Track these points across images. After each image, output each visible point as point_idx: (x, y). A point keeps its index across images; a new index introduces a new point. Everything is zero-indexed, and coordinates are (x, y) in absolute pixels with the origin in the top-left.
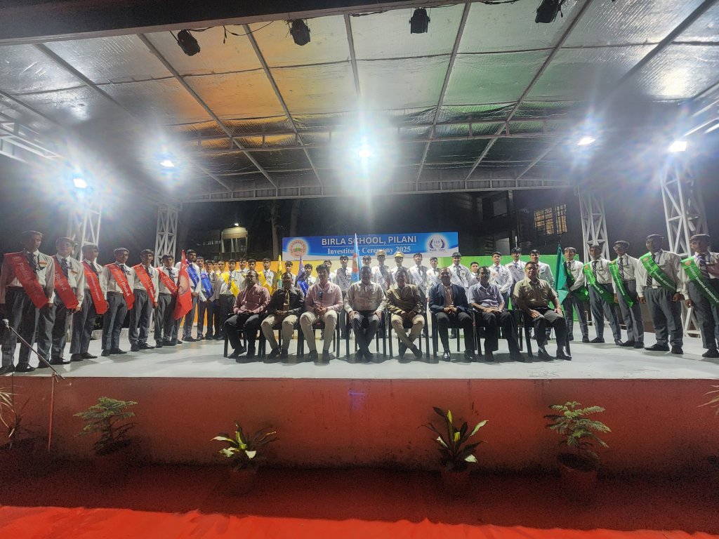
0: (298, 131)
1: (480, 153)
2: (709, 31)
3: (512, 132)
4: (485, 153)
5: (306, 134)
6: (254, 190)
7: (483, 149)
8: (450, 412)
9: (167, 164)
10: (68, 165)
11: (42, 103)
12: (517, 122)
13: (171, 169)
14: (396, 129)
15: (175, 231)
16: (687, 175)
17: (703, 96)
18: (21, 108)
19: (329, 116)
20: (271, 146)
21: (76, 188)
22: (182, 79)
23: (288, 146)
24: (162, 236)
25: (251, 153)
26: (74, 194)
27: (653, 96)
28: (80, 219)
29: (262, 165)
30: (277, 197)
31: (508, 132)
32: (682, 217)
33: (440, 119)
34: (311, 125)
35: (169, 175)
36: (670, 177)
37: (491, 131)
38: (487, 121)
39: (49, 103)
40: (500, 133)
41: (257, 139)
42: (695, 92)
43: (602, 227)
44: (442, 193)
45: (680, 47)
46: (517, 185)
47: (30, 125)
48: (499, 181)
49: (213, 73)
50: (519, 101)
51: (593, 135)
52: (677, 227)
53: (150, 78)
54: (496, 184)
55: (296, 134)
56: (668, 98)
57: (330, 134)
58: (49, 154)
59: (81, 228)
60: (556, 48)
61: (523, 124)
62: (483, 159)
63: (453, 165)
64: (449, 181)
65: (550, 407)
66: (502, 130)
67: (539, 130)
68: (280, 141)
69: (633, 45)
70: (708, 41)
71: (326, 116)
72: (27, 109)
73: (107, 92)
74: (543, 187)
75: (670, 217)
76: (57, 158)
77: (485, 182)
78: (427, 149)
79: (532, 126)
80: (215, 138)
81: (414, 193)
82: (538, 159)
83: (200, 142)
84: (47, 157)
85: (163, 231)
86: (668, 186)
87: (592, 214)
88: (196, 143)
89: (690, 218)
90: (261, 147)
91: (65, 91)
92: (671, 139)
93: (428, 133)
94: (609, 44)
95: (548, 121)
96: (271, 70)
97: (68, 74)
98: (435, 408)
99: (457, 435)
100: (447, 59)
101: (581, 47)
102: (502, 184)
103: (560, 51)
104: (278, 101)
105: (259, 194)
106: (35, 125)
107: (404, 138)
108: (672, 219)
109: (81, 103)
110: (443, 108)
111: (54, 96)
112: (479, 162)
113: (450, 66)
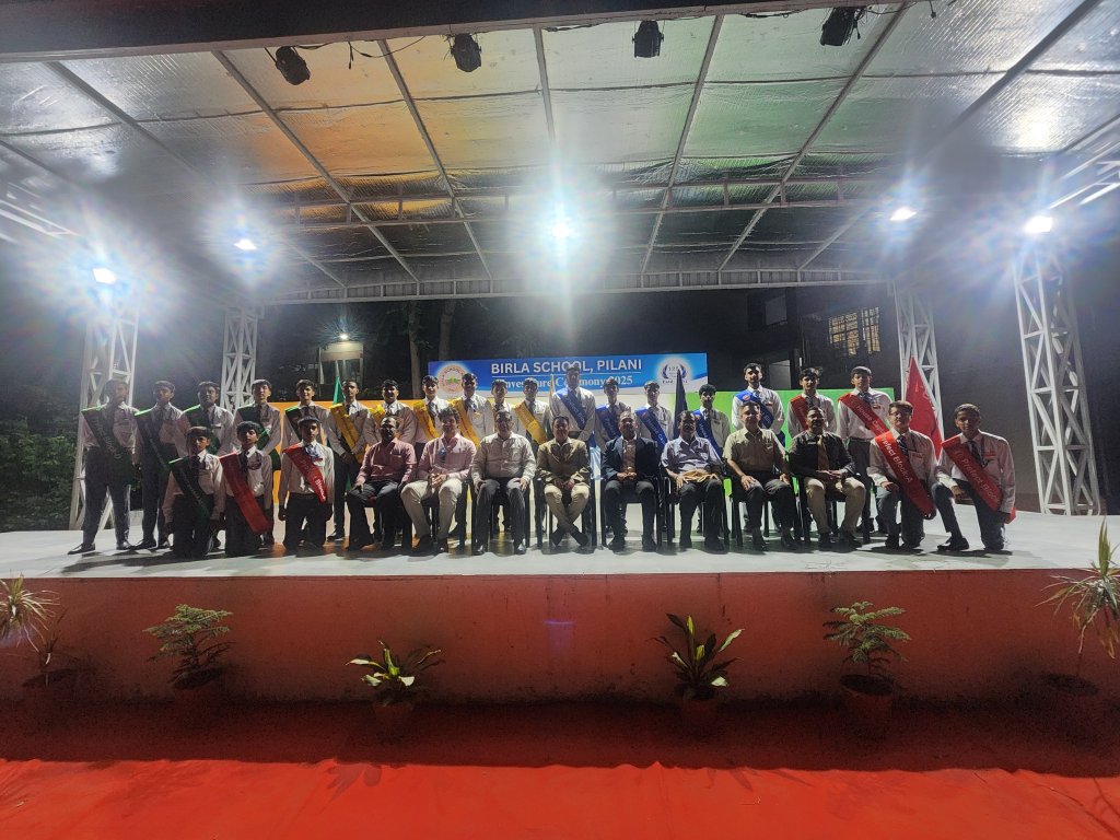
0: (456, 195)
1: (741, 230)
2: (1079, 55)
3: (789, 199)
4: (749, 230)
5: (469, 199)
6: (382, 284)
7: (747, 223)
8: (690, 619)
9: (246, 245)
10: (86, 246)
11: (47, 149)
12: (798, 183)
13: (251, 254)
14: (611, 193)
15: (253, 351)
16: (1053, 268)
17: (1077, 148)
18: (10, 156)
19: (505, 172)
20: (411, 216)
21: (99, 283)
22: (275, 114)
23: (439, 217)
24: (232, 360)
25: (380, 229)
26: (94, 293)
27: (1002, 148)
28: (105, 334)
29: (395, 246)
30: (418, 297)
31: (783, 199)
32: (1043, 332)
33: (679, 178)
34: (477, 185)
35: (249, 264)
36: (1028, 270)
37: (758, 198)
38: (752, 181)
39: (59, 148)
40: (770, 200)
41: (390, 206)
42: (1064, 142)
43: (929, 346)
44: (681, 291)
45: (1038, 77)
46: (799, 279)
47: (23, 182)
48: (771, 273)
49: (326, 107)
50: (800, 153)
51: (913, 206)
52: (1037, 347)
53: (225, 113)
54: (766, 277)
55: (453, 199)
56: (1024, 150)
57: (506, 200)
58: (55, 229)
59: (107, 348)
60: (854, 76)
61: (807, 186)
62: (746, 239)
63: (700, 248)
64: (693, 272)
65: (832, 610)
66: (775, 195)
67: (833, 196)
68: (426, 209)
69: (968, 74)
70: (1079, 69)
71: (501, 171)
72: (20, 158)
73: (154, 133)
74: (840, 282)
75: (1026, 332)
76: (69, 236)
77: (751, 273)
78: (659, 222)
79: (822, 190)
80: (321, 203)
81: (638, 290)
82: (832, 240)
83: (298, 209)
84: (49, 233)
85: (233, 351)
86: (1025, 285)
87: (914, 326)
88: (291, 211)
89: (1057, 335)
90: (395, 218)
91: (87, 131)
92: (1028, 214)
93: (659, 198)
94: (932, 72)
95: (846, 183)
96: (416, 102)
97: (92, 104)
98: (670, 616)
99: (701, 649)
100: (690, 90)
101: (891, 75)
102: (775, 277)
103: (860, 80)
104: (426, 149)
105: (389, 290)
106: (32, 182)
107: (624, 206)
108: (1029, 336)
109: (110, 149)
110: (683, 161)
111: (67, 138)
112: (740, 243)
113: (694, 100)
